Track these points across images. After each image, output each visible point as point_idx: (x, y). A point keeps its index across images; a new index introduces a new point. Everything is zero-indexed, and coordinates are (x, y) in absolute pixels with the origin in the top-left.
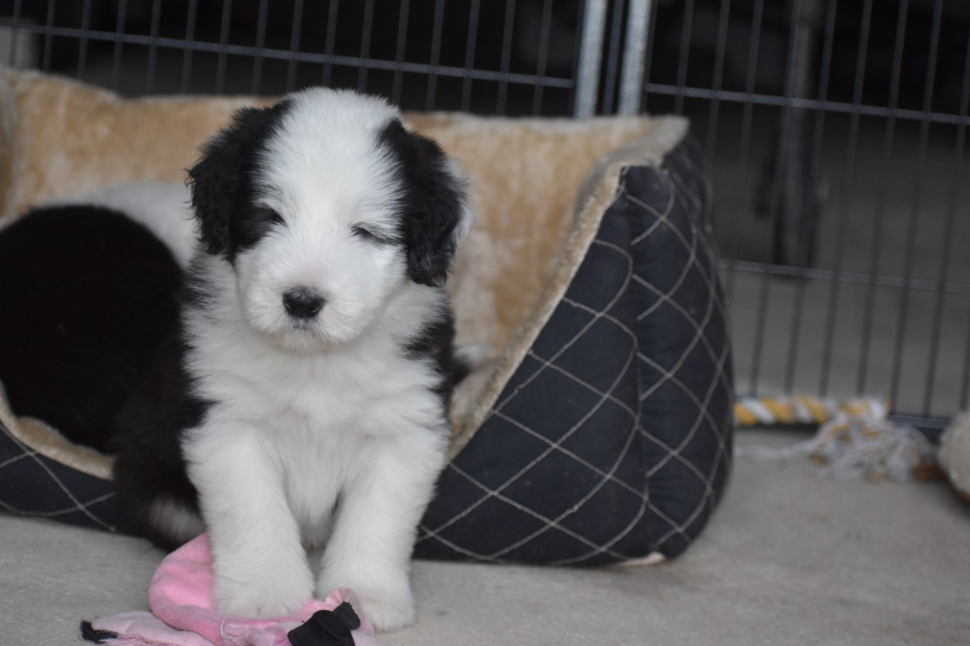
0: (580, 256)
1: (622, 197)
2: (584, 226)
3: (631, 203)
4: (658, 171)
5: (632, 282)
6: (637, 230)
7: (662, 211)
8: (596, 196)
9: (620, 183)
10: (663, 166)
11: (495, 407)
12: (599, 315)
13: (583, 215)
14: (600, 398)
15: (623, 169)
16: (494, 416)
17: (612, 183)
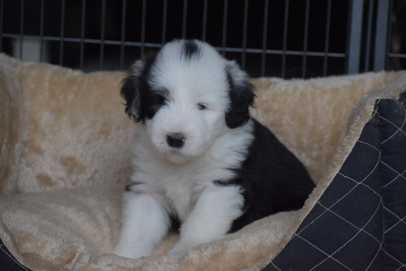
0: (350, 149)
1: (376, 117)
2: (353, 132)
3: (381, 120)
4: (397, 103)
5: (381, 165)
6: (384, 135)
7: (399, 126)
8: (361, 116)
9: (375, 109)
10: (400, 100)
11: (297, 232)
12: (359, 183)
13: (352, 126)
14: (358, 231)
15: (377, 100)
16: (296, 237)
17: (370, 109)
